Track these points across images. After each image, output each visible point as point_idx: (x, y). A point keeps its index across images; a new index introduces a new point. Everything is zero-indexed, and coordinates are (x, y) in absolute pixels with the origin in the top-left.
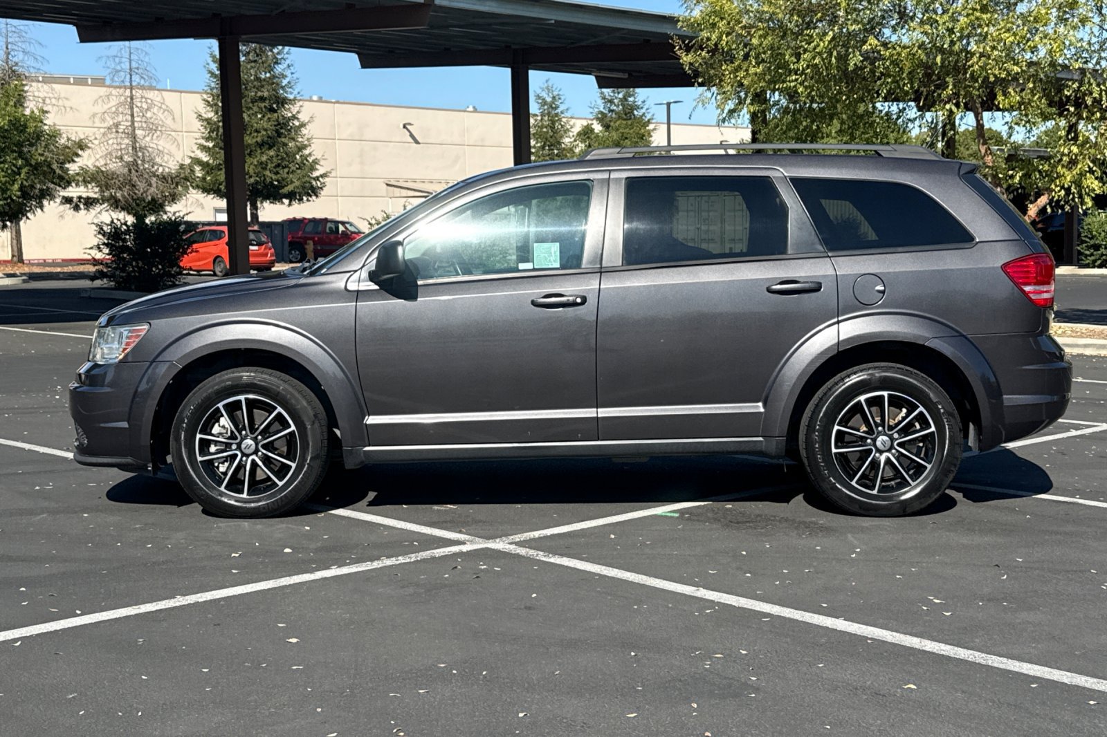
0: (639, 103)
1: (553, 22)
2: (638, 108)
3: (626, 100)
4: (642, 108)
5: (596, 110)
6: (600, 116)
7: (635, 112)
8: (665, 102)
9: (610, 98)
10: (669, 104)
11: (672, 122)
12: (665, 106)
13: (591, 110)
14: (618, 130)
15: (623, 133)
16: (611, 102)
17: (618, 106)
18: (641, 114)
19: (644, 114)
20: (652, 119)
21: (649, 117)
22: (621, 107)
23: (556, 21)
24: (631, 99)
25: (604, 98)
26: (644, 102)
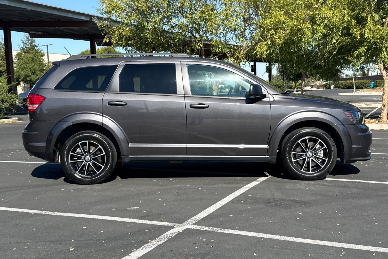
0: (37, 45)
1: (29, 10)
2: (36, 46)
3: (32, 43)
4: (38, 46)
5: (21, 47)
6: (22, 49)
7: (36, 48)
8: (46, 45)
9: (25, 43)
10: (47, 46)
11: (49, 52)
12: (46, 46)
13: (19, 47)
14: (32, 54)
15: (34, 55)
16: (26, 44)
17: (29, 46)
18: (38, 49)
19: (39, 49)
20: (42, 50)
21: (41, 50)
22: (30, 46)
23: (30, 10)
24: (34, 43)
25: (23, 43)
26: (38, 44)
